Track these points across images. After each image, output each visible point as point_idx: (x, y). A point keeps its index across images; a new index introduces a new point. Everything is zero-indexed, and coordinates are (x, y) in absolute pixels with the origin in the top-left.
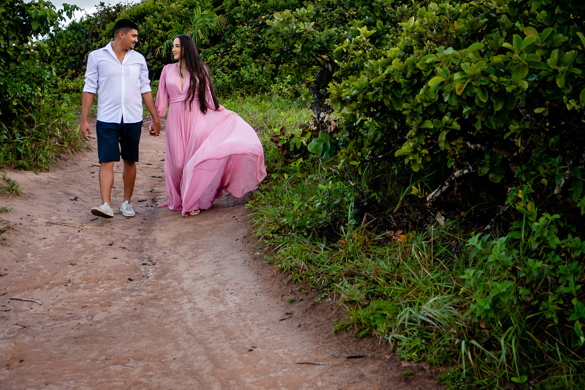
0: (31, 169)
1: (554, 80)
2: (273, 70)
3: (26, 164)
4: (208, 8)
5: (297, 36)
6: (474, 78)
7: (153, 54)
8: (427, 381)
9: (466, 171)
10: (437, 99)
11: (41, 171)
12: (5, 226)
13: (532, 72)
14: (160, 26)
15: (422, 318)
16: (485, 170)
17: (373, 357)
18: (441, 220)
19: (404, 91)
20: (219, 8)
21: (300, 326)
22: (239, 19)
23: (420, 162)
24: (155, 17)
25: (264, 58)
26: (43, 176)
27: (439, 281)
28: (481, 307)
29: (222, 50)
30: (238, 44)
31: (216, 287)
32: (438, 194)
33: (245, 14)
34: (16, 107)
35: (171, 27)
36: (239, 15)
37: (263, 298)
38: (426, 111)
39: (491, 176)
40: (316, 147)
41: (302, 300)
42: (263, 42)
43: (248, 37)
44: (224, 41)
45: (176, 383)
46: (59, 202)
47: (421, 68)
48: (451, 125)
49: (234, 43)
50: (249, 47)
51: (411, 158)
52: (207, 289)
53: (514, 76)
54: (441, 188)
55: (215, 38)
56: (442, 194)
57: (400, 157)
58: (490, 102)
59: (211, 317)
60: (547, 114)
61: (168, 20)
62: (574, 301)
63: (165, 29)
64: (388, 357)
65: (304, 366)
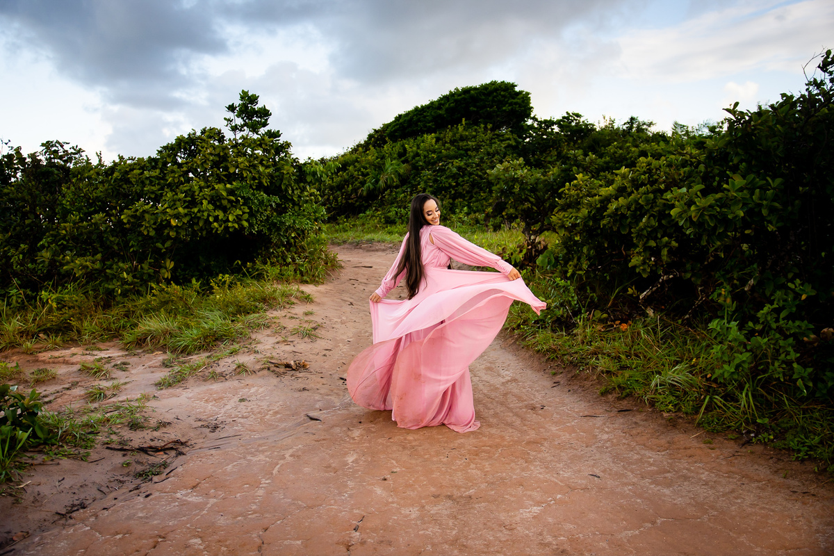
0: (311, 283)
1: (760, 211)
2: (451, 204)
3: (308, 280)
4: (395, 159)
5: (514, 180)
6: (704, 209)
7: (357, 195)
8: (687, 425)
9: (671, 276)
10: (657, 225)
11: (319, 284)
12: (316, 324)
13: (744, 204)
14: (360, 173)
15: (670, 382)
16: (689, 275)
17: (637, 411)
18: (650, 312)
19: (629, 220)
20: (403, 159)
21: (569, 391)
22: (421, 166)
23: (649, 270)
24: (355, 167)
25: (443, 195)
26: (321, 288)
27: (669, 356)
28: (728, 372)
29: (409, 190)
30: (422, 185)
31: (489, 365)
32: (649, 293)
33: (425, 162)
34: (293, 238)
35: (368, 174)
36: (421, 163)
37: (529, 372)
38: (649, 233)
39: (693, 279)
40: (542, 262)
41: (562, 373)
42: (441, 183)
43: (429, 179)
44: (410, 183)
45: (501, 431)
46: (341, 307)
47: (642, 203)
48: (670, 243)
49: (419, 184)
50: (431, 187)
51: (642, 268)
52: (483, 367)
53: (732, 208)
54: (651, 289)
55: (404, 180)
56: (652, 293)
57: (632, 267)
58: (716, 226)
59: (498, 386)
60: (753, 234)
61: (366, 168)
62: (795, 365)
63: (364, 175)
64: (650, 410)
65: (588, 418)
